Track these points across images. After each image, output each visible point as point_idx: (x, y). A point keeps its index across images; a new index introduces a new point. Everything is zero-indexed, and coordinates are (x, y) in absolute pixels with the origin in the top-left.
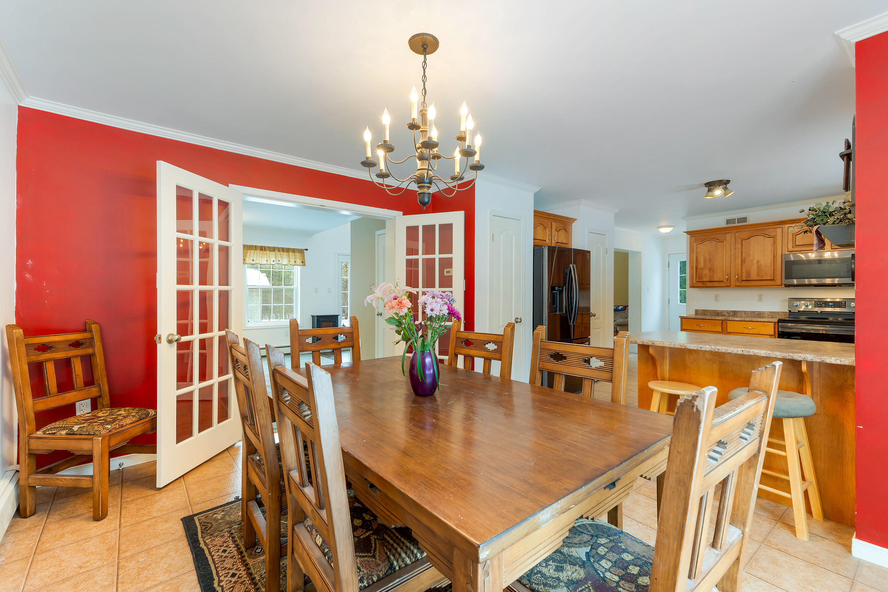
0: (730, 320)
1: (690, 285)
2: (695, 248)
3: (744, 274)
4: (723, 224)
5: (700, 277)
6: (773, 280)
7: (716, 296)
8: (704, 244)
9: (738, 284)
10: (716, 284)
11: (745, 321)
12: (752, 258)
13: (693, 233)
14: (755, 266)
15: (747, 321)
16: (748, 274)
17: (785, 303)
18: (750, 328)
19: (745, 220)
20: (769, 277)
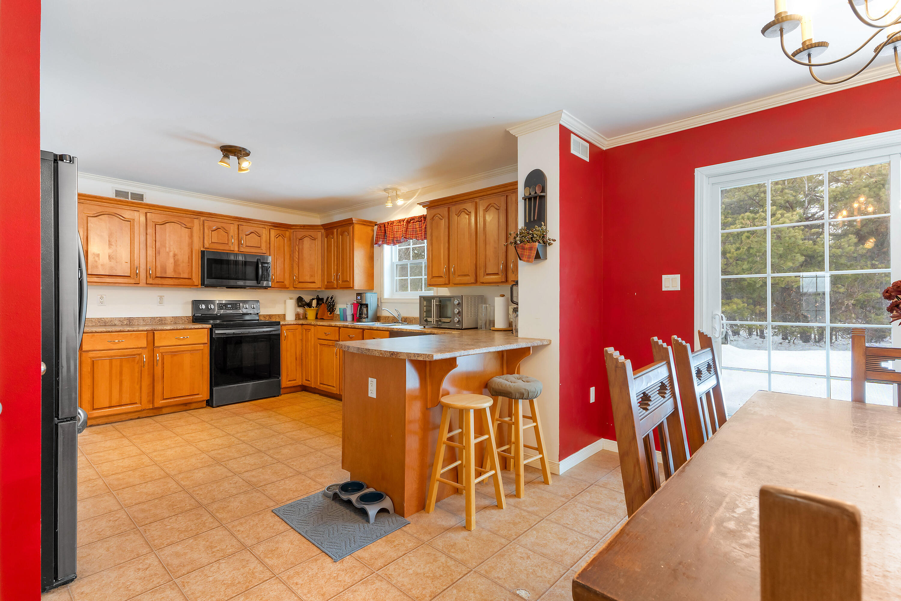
0: (158, 330)
3: (159, 269)
4: (111, 195)
6: (190, 279)
7: (101, 298)
9: (150, 281)
11: (177, 329)
12: (167, 249)
14: (171, 260)
15: (180, 329)
16: (164, 269)
17: (190, 307)
18: (181, 338)
19: (141, 197)
20: (186, 276)
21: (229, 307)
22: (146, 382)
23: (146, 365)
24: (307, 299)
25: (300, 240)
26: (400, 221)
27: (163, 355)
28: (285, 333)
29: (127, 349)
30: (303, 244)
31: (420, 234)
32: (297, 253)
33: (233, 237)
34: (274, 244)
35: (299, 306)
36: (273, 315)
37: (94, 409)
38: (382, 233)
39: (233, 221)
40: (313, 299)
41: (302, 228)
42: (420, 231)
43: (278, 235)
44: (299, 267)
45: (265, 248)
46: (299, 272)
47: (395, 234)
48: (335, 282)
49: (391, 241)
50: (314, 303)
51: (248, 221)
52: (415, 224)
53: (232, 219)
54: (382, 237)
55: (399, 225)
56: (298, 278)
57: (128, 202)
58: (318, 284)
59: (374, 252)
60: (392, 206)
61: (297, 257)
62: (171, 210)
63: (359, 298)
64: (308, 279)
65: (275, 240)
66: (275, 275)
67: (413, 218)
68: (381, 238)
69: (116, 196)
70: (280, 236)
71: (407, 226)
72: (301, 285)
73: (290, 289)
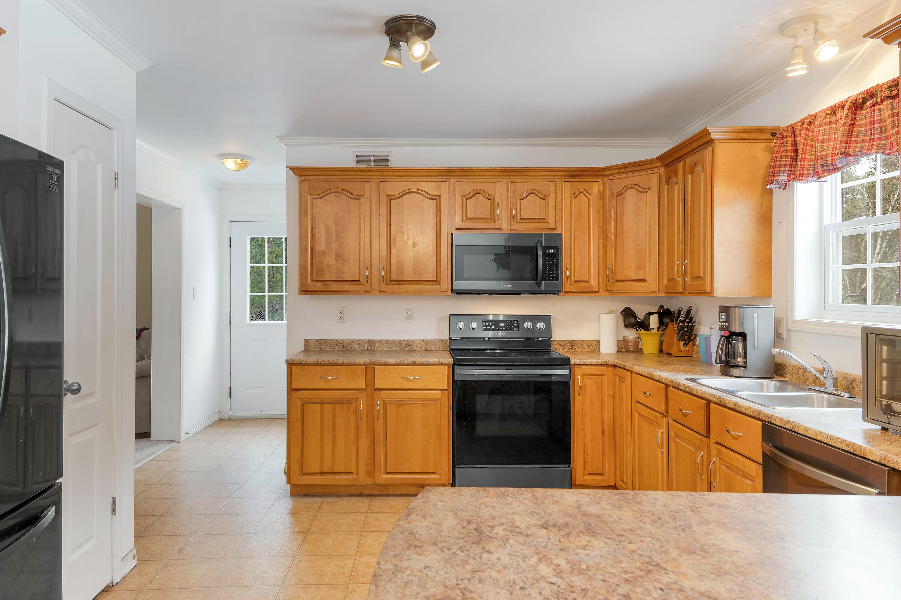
0: (379, 364)
1: (300, 289)
2: (309, 207)
3: (393, 269)
4: (351, 163)
5: (320, 271)
6: (436, 281)
7: (341, 312)
8: (327, 201)
9: (384, 287)
10: (348, 287)
11: (404, 364)
12: (405, 237)
13: (305, 173)
14: (410, 253)
15: (408, 364)
16: (401, 268)
17: (446, 325)
18: (411, 378)
19: (383, 160)
20: (431, 276)
21: (502, 327)
22: (364, 443)
23: (364, 417)
24: (640, 313)
25: (617, 196)
26: (833, 111)
27: (386, 403)
28: (579, 380)
29: (341, 390)
30: (623, 204)
31: (893, 135)
32: (613, 224)
33: (499, 205)
34: (571, 210)
35: (626, 326)
36: (577, 342)
37: (303, 474)
38: (787, 151)
39: (499, 178)
40: (651, 314)
41: (622, 170)
42: (893, 128)
43: (578, 193)
44: (615, 250)
45: (553, 219)
46: (615, 261)
47: (819, 149)
48: (680, 280)
49: (809, 170)
50: (654, 321)
51: (523, 173)
52: (880, 110)
53: (497, 173)
54: (788, 163)
55: (830, 123)
56: (613, 272)
57: (370, 170)
58: (652, 285)
59: (772, 205)
60: (806, 72)
61: (613, 230)
62: (410, 174)
63: (723, 317)
64: (631, 274)
65: (571, 202)
66: (571, 269)
67: (871, 94)
68: (785, 166)
69: (357, 164)
70: (581, 192)
71: (853, 119)
72: (620, 287)
73: (601, 294)
